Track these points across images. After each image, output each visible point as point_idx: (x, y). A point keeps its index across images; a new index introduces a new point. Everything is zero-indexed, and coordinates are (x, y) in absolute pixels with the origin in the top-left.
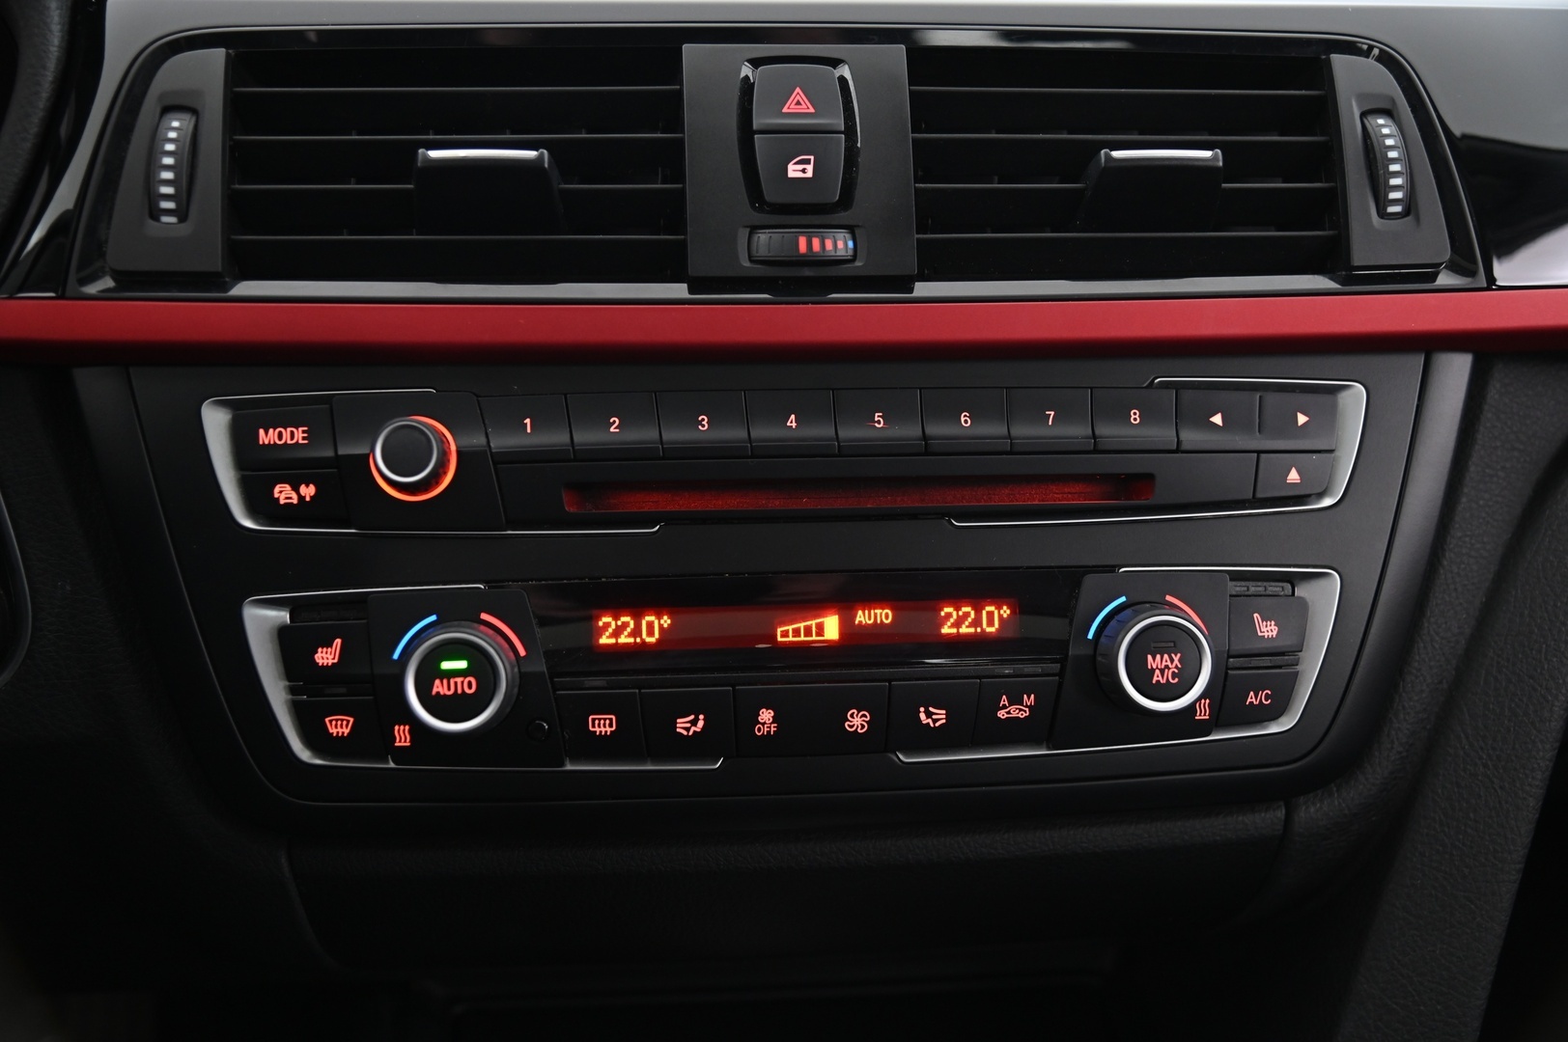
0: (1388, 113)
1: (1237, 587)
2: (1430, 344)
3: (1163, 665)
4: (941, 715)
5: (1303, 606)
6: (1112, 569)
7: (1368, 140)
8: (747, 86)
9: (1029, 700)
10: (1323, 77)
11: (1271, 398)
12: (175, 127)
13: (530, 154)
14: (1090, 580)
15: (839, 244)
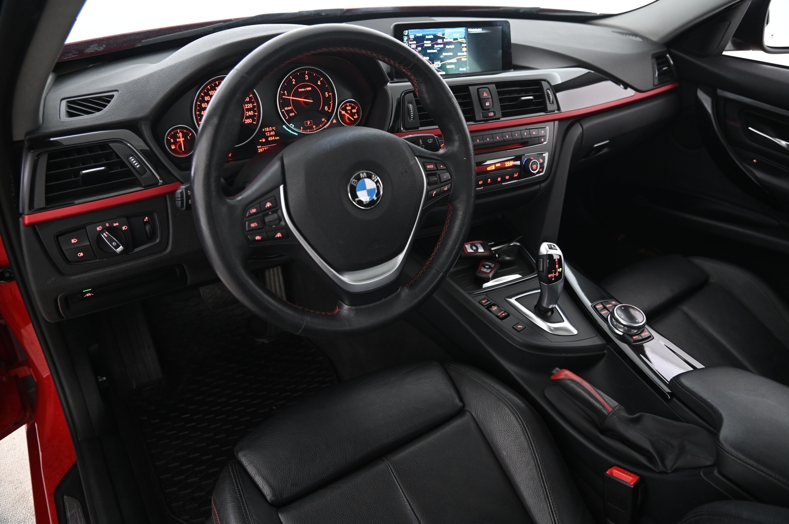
0: (549, 89)
1: (539, 155)
2: (554, 120)
3: (534, 167)
4: (508, 177)
5: (544, 157)
6: (524, 155)
7: (547, 93)
9: (517, 174)
10: (541, 84)
11: (539, 129)
12: (410, 106)
14: (523, 157)
15: (493, 114)
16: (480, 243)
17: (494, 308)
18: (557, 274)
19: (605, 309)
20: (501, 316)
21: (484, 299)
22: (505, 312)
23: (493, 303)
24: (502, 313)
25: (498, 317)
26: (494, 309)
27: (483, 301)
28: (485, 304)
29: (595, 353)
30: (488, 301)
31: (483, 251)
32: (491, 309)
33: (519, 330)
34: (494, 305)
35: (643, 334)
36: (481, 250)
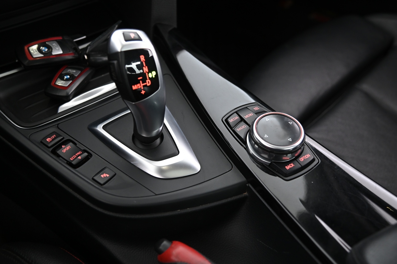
16: (56, 40)
17: (66, 149)
18: (148, 83)
19: (243, 123)
20: (74, 163)
21: (49, 136)
22: (85, 151)
23: (67, 138)
24: (79, 156)
25: (70, 163)
26: (64, 151)
27: (48, 140)
28: (49, 145)
29: (229, 199)
30: (58, 135)
31: (61, 52)
32: (58, 152)
33: (102, 182)
34: (66, 143)
35: (302, 159)
36: (58, 51)
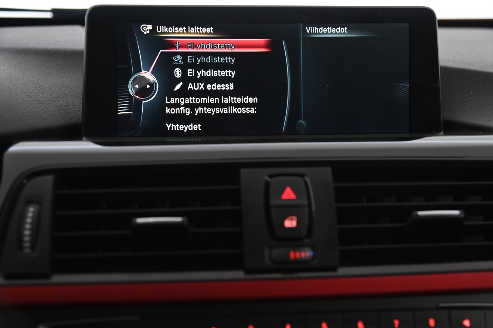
8: (267, 184)
12: (31, 211)
13: (178, 219)
15: (306, 254)
